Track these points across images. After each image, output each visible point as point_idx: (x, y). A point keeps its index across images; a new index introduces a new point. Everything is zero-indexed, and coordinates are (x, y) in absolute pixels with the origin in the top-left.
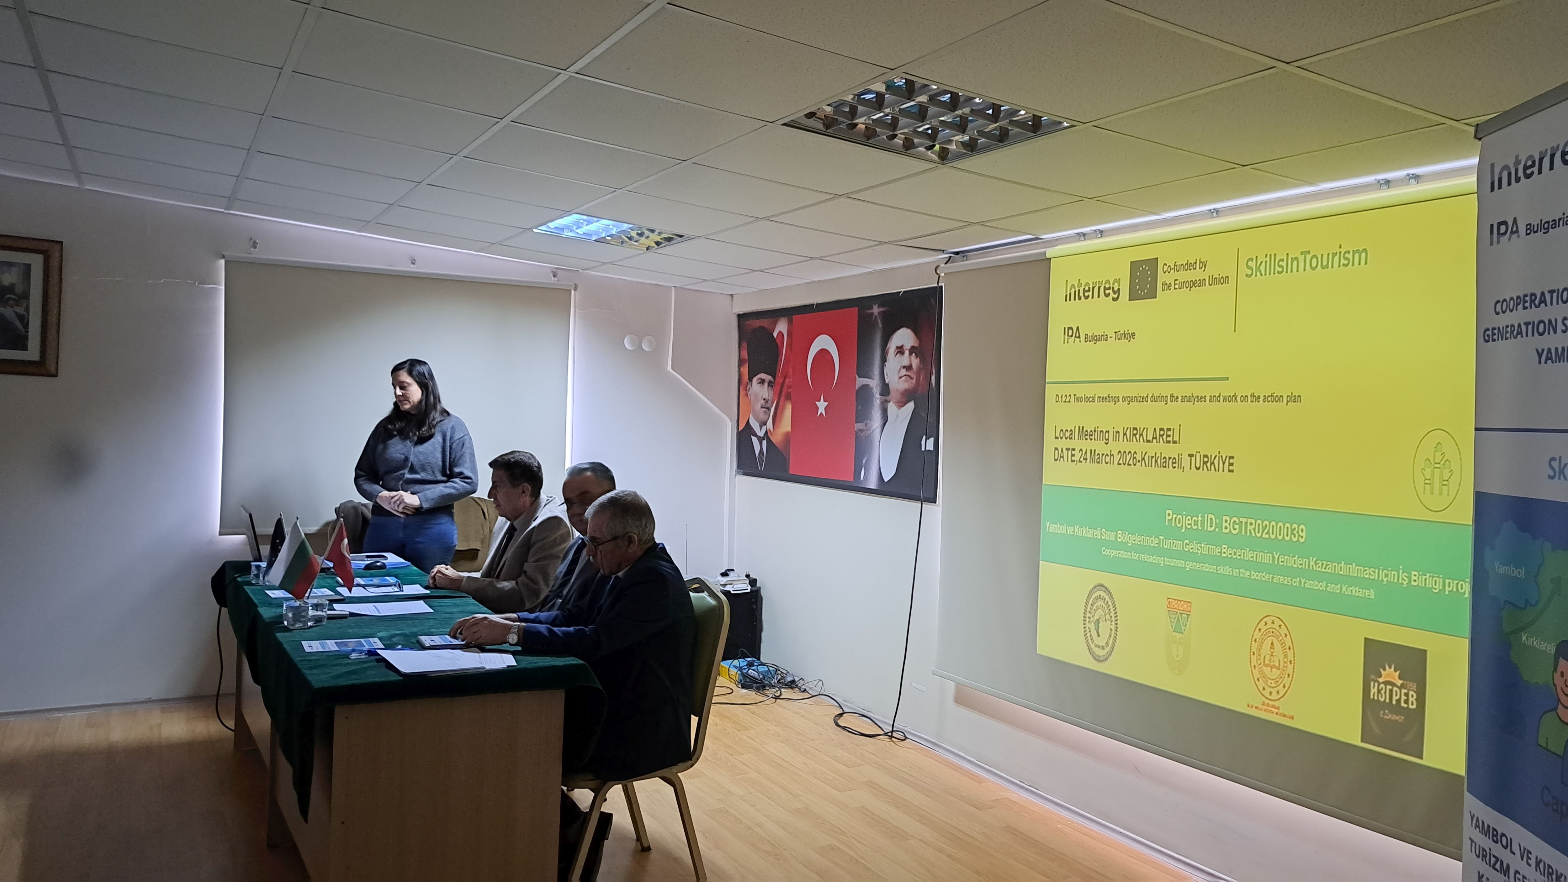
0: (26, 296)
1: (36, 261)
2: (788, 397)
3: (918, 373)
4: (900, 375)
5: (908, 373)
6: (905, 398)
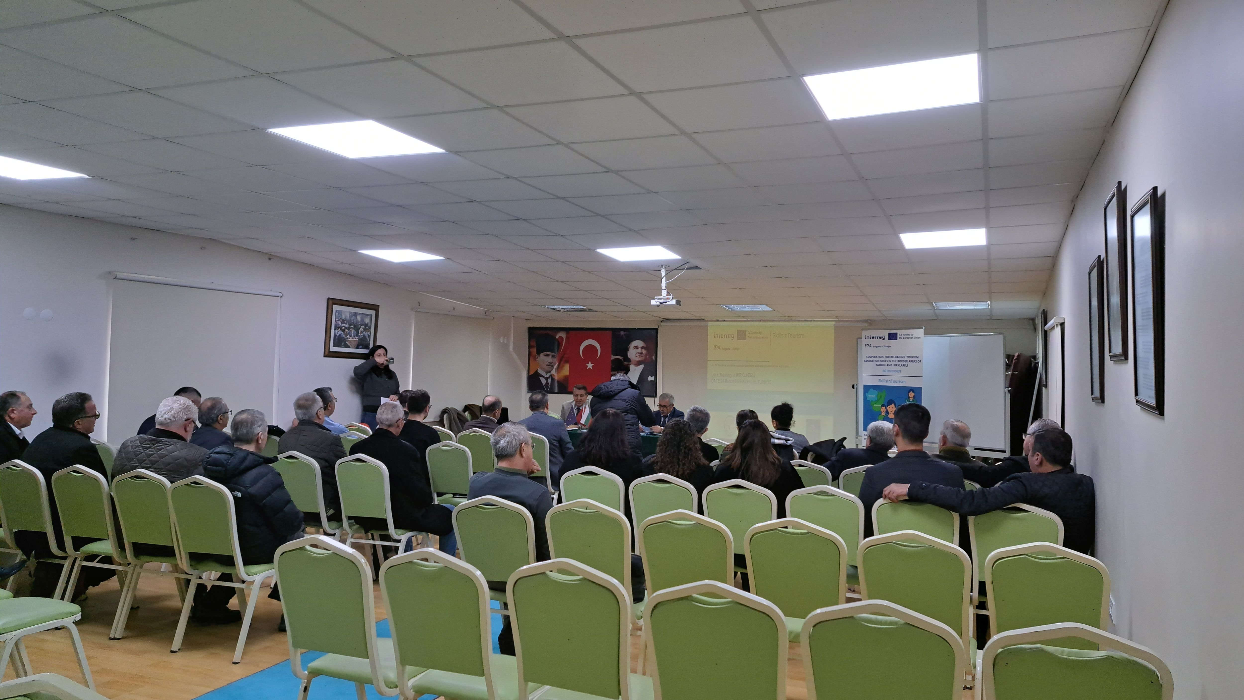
0: (370, 328)
1: (373, 313)
2: (567, 362)
3: (646, 355)
4: (636, 355)
5: (641, 355)
6: (638, 363)
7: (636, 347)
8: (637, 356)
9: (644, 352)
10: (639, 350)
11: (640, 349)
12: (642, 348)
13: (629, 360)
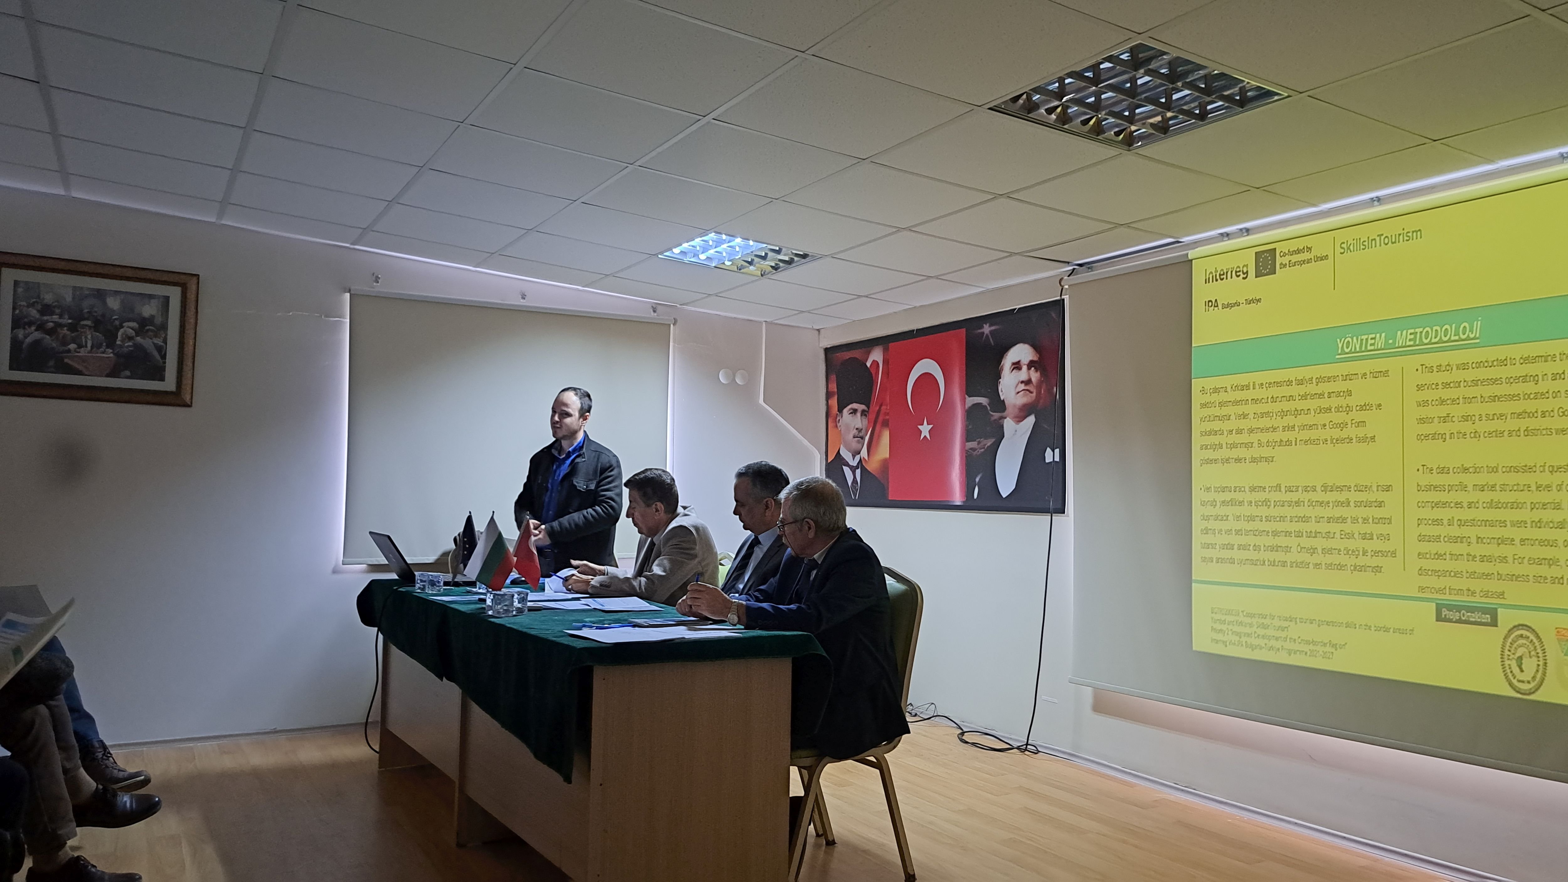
3: (1039, 387)
4: (1018, 390)
5: (1027, 388)
6: (1024, 412)
7: (1017, 366)
8: (1018, 393)
9: (1035, 376)
10: (1023, 374)
11: (1025, 368)
12: (1031, 364)
13: (1000, 405)
